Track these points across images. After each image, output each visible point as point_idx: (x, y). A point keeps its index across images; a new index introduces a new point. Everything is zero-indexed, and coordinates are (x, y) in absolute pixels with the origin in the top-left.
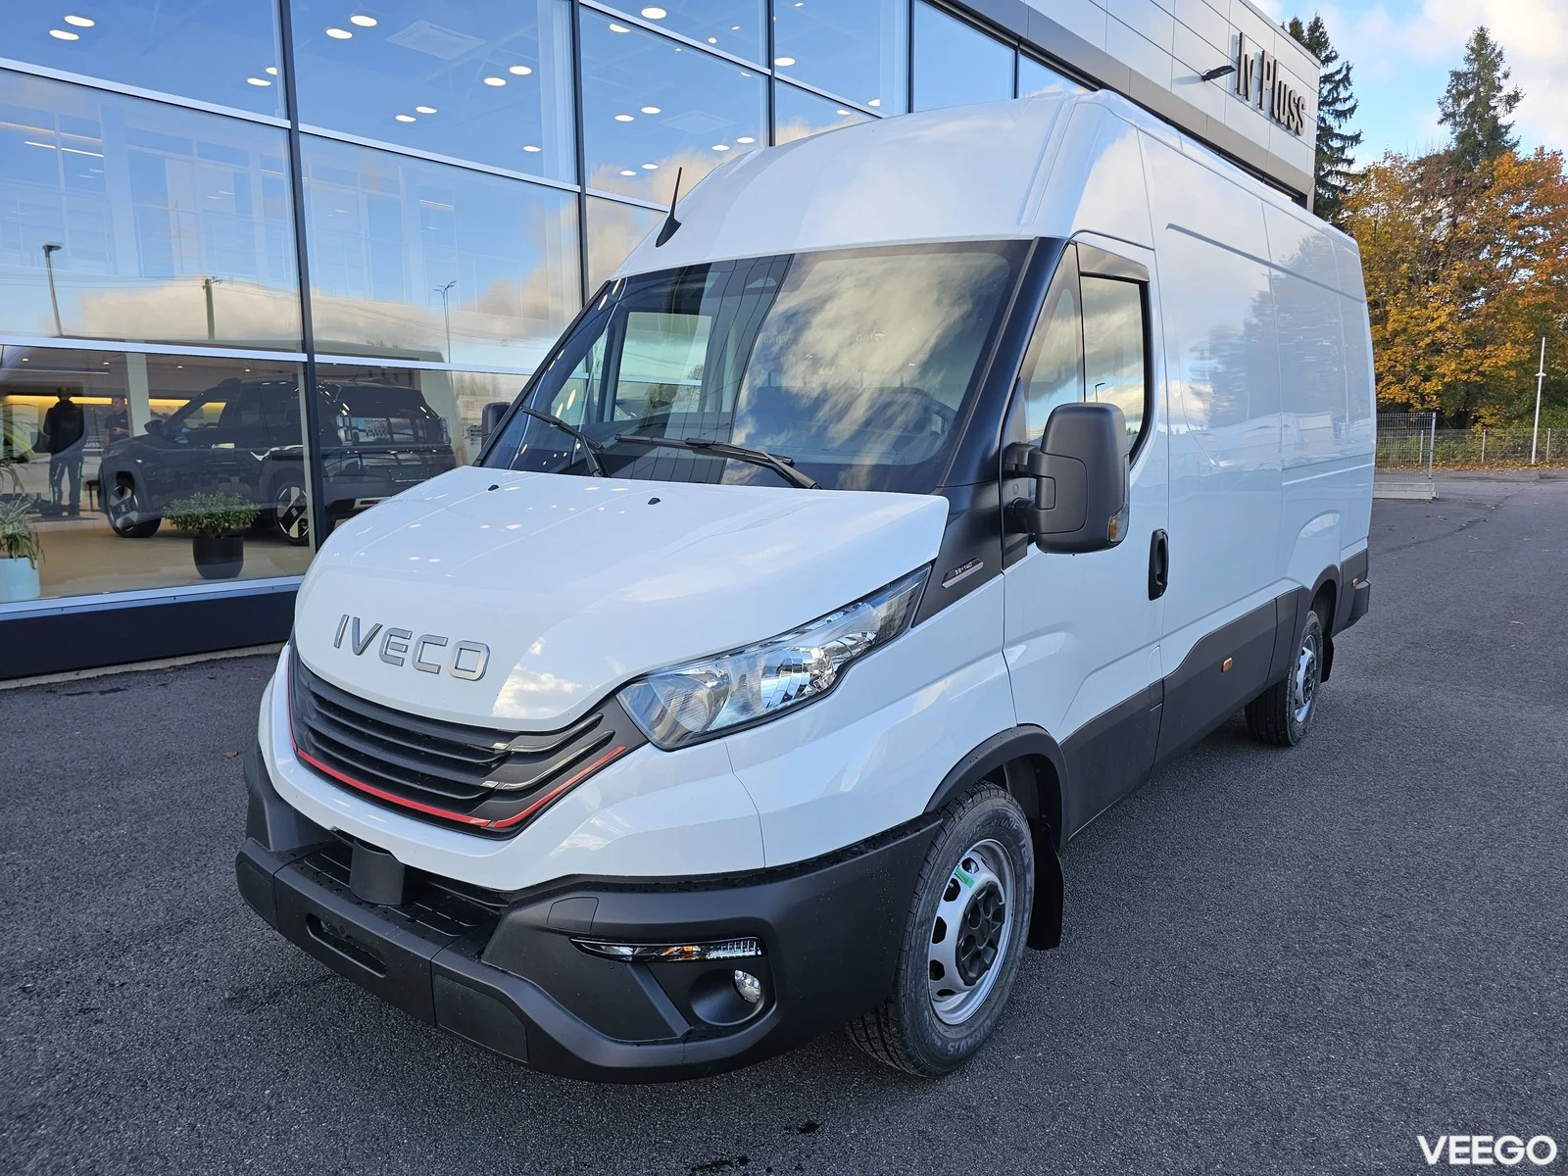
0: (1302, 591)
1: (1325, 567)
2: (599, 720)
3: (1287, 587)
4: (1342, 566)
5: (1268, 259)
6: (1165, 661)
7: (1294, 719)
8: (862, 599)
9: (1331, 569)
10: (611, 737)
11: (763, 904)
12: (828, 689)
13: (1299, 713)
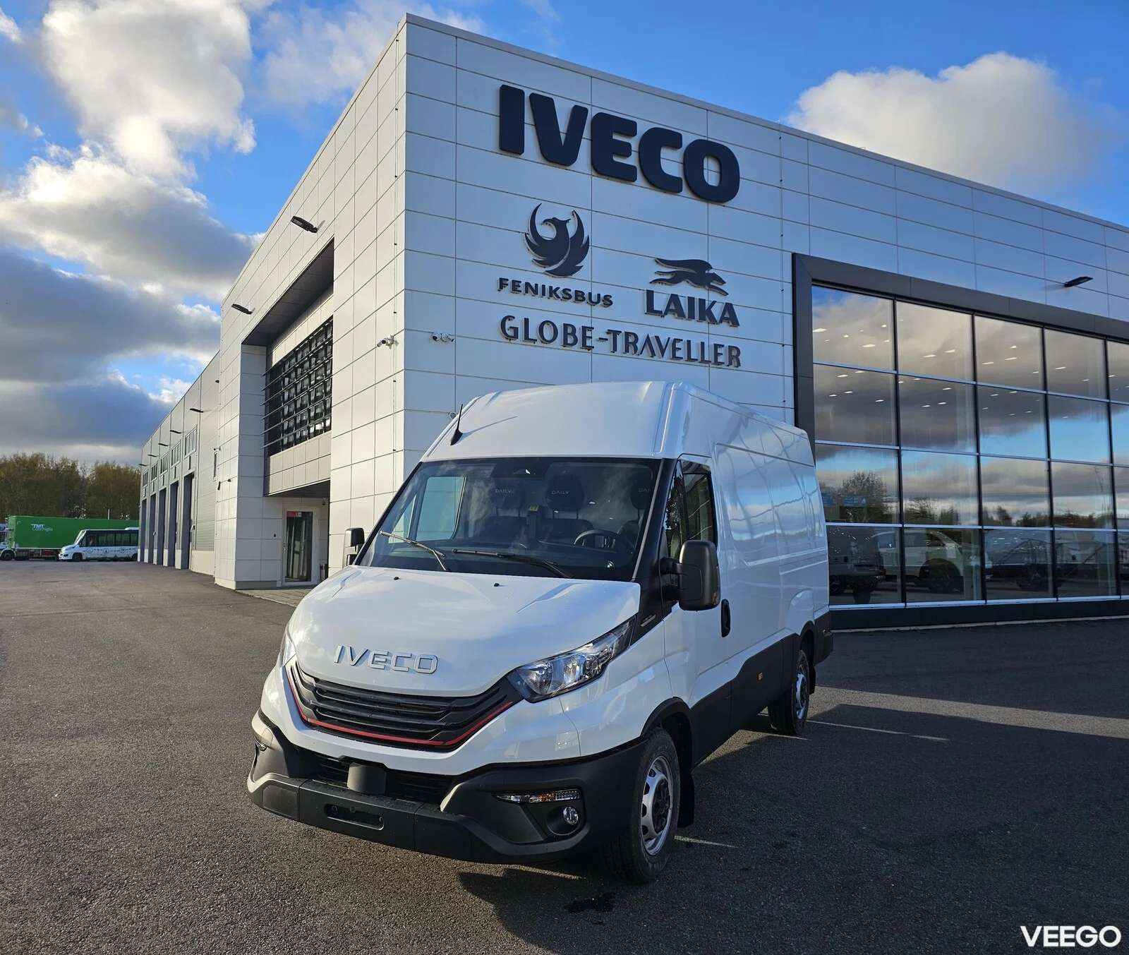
0: (795, 635)
1: (805, 623)
2: (499, 689)
3: (787, 633)
4: (815, 622)
5: (763, 452)
6: (730, 672)
7: (796, 716)
8: (610, 632)
9: (809, 623)
10: (505, 697)
11: (583, 775)
12: (600, 673)
13: (799, 713)
